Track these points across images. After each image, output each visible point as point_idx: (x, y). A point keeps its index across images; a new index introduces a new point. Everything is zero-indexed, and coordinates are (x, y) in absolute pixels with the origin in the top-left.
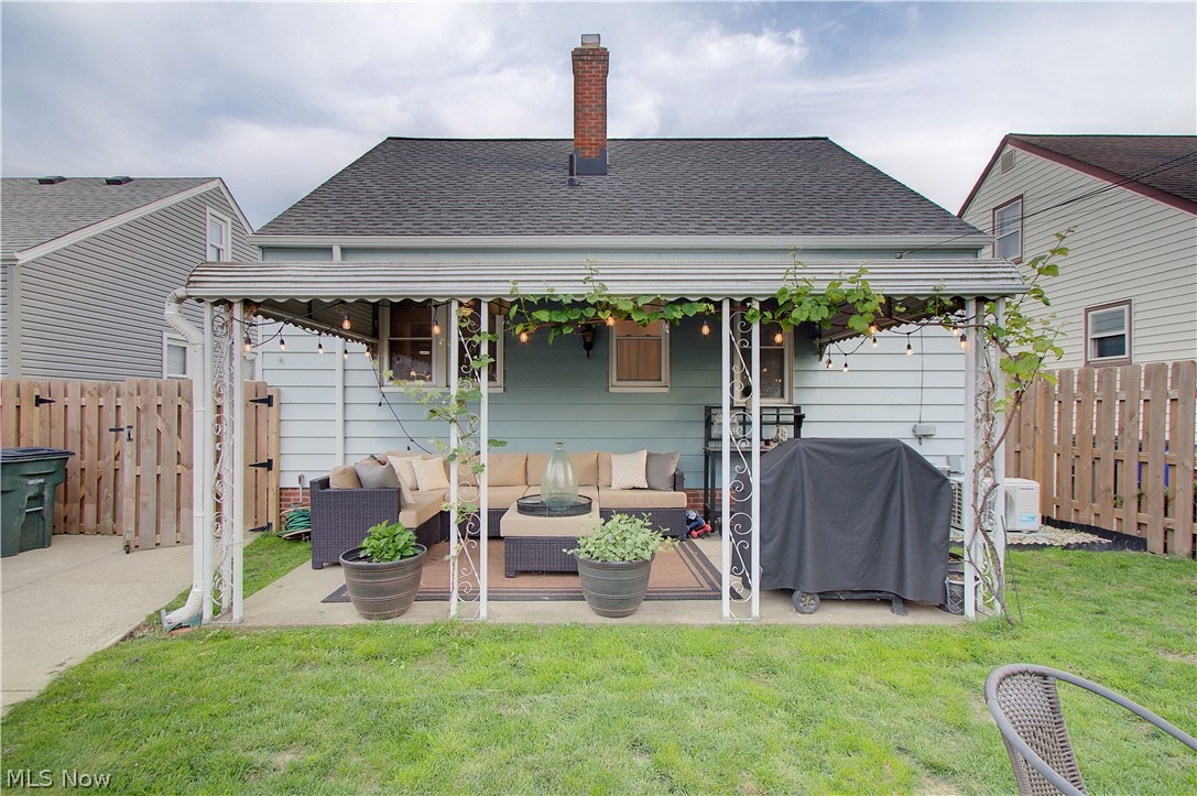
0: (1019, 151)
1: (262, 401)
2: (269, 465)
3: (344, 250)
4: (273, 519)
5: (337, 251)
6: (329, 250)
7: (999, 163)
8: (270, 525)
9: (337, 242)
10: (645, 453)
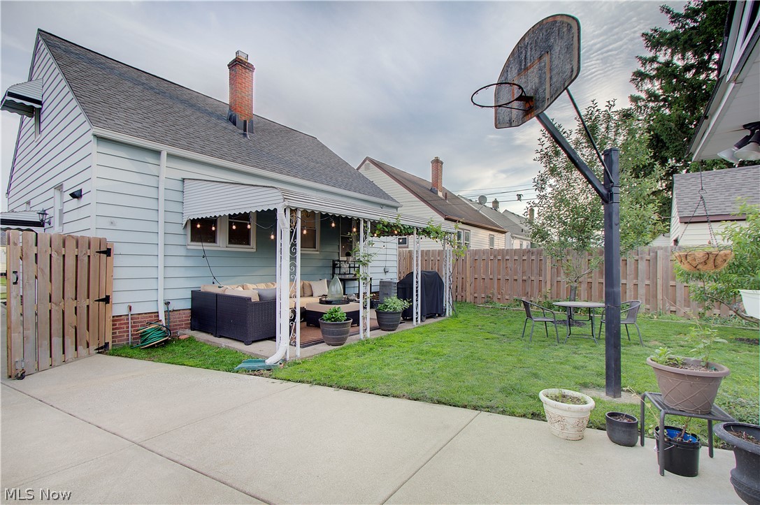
0: (372, 165)
1: (103, 252)
2: (107, 300)
3: (169, 155)
4: (109, 339)
5: (164, 155)
6: (158, 153)
7: (363, 166)
8: (107, 344)
9: (165, 149)
10: (326, 280)
